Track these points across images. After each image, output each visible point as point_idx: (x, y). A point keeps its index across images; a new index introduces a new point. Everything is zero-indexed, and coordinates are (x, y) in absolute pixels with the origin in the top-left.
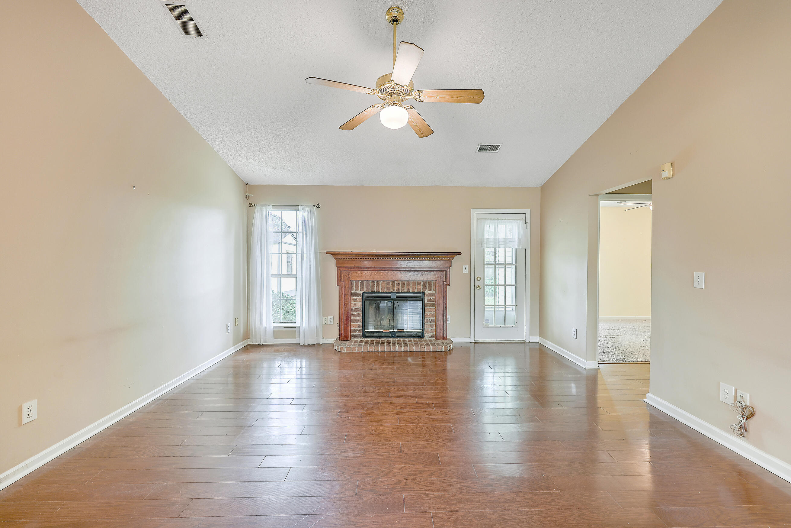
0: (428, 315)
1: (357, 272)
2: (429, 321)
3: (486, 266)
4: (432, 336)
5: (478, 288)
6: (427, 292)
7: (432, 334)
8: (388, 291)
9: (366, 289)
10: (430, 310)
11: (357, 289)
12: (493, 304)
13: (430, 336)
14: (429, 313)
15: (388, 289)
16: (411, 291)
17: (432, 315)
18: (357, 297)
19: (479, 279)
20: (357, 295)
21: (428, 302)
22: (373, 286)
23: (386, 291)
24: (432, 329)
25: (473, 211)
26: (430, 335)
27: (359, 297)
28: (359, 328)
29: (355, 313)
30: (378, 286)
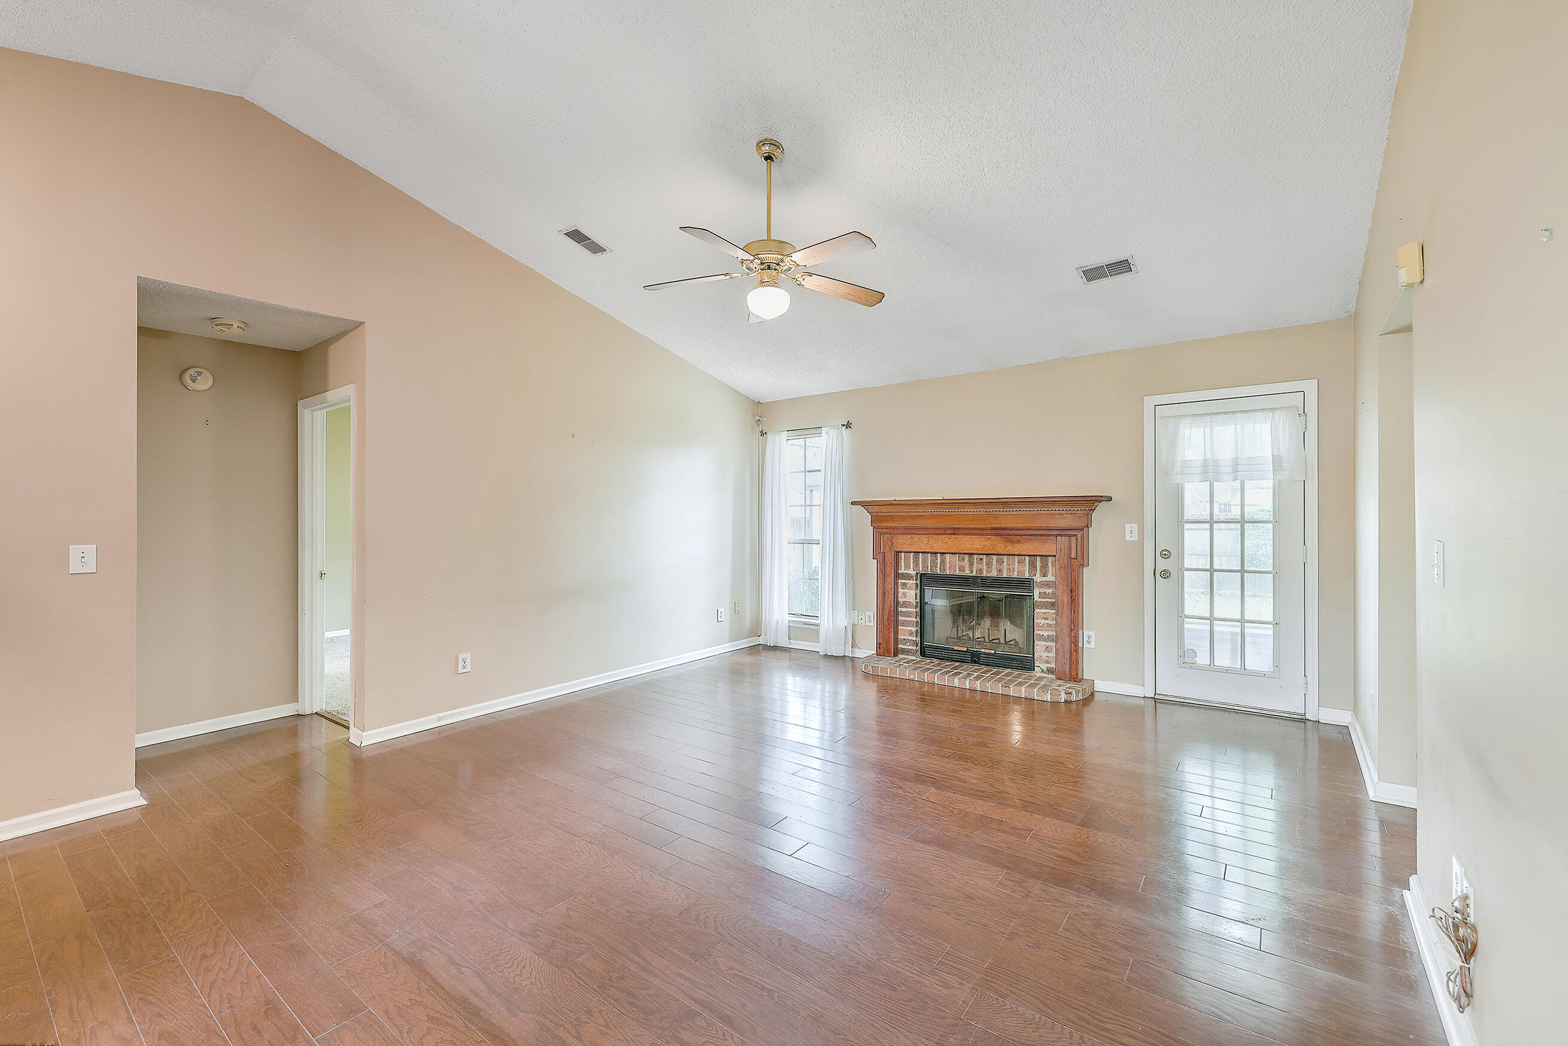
0: (1041, 627)
1: (905, 537)
2: (1042, 638)
3: (1186, 526)
4: (1050, 671)
5: (1166, 575)
6: (1038, 578)
7: (1048, 665)
8: (962, 574)
9: (923, 567)
10: (1044, 616)
11: (907, 567)
12: (1208, 615)
13: (1045, 670)
14: (1043, 621)
15: (962, 569)
16: (1005, 575)
17: (1049, 626)
18: (907, 581)
19: (1166, 555)
20: (908, 577)
21: (1041, 600)
22: (934, 562)
23: (957, 573)
24: (1049, 654)
25: (1150, 401)
26: (1044, 666)
27: (911, 582)
28: (910, 638)
29: (904, 610)
30: (943, 562)
